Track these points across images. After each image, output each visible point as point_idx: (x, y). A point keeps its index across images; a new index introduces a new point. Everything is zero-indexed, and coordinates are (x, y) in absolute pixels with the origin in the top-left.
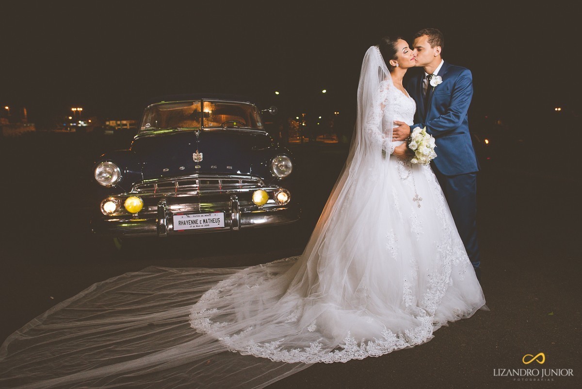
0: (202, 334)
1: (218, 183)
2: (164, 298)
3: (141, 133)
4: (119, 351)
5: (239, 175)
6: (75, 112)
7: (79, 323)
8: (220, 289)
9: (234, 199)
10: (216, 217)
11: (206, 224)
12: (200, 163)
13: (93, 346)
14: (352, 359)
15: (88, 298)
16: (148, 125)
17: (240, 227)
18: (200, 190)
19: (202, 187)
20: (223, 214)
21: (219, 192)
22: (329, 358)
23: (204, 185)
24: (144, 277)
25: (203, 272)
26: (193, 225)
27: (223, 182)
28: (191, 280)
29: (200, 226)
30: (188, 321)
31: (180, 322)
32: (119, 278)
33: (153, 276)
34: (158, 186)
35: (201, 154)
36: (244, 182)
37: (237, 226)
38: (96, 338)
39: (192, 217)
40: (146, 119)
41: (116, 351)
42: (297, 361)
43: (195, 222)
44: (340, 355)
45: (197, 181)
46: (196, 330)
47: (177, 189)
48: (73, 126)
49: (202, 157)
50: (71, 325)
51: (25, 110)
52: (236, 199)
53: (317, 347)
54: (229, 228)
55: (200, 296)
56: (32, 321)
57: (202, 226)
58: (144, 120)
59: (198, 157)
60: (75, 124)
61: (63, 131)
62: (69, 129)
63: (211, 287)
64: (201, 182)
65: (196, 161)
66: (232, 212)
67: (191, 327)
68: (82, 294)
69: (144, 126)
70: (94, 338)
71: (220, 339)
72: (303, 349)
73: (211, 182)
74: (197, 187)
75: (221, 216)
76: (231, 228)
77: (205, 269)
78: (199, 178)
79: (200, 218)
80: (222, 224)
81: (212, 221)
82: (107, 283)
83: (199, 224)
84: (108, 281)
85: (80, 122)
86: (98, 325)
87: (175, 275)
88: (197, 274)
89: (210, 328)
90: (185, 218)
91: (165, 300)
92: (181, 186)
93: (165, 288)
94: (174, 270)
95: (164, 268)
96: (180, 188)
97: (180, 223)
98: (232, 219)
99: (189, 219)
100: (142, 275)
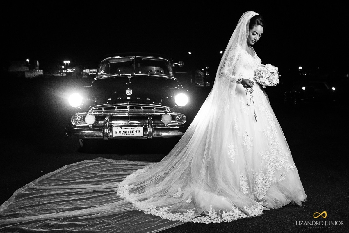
0: (123, 199)
1: (141, 108)
2: (105, 177)
3: (98, 76)
4: (75, 204)
5: (154, 104)
6: (65, 63)
7: (54, 187)
8: (138, 174)
9: (150, 119)
10: (138, 130)
11: (132, 134)
12: (130, 96)
13: (60, 200)
14: (212, 222)
15: (62, 173)
16: (102, 72)
17: (153, 136)
18: (129, 112)
19: (130, 111)
20: (142, 128)
21: (141, 114)
22: (197, 220)
23: (132, 110)
24: (94, 164)
25: (129, 163)
26: (124, 134)
27: (144, 108)
28: (122, 167)
29: (128, 135)
30: (116, 191)
31: (112, 191)
32: (80, 163)
33: (100, 163)
34: (105, 109)
35: (131, 90)
36: (157, 109)
37: (150, 136)
38: (63, 196)
39: (124, 129)
40: (101, 68)
41: (73, 204)
42: (177, 220)
43: (125, 132)
44: (205, 219)
45: (128, 107)
46: (120, 196)
47: (116, 111)
48: (65, 72)
49: (131, 92)
50: (50, 187)
51: (38, 62)
52: (151, 119)
53: (191, 213)
54: (146, 137)
55: (126, 177)
56: (30, 183)
57: (129, 135)
58: (100, 68)
59: (129, 92)
60: (65, 71)
61: (59, 75)
62: (62, 74)
63: (133, 173)
64: (131, 108)
65: (128, 94)
66: (148, 127)
67: (117, 194)
68: (58, 171)
69: (100, 72)
70: (62, 196)
71: (133, 203)
72: (182, 213)
73: (137, 108)
74: (127, 111)
75: (141, 129)
76: (147, 137)
77: (131, 161)
78: (129, 105)
79: (129, 129)
80: (142, 134)
81: (136, 132)
82: (73, 166)
83: (128, 134)
84: (73, 164)
85: (68, 69)
86: (65, 189)
87: (112, 164)
88: (126, 165)
89: (128, 196)
90: (119, 129)
91: (105, 178)
92: (118, 110)
93: (105, 171)
94: (112, 161)
95: (106, 159)
96: (118, 111)
97: (116, 132)
98: (148, 131)
99: (122, 130)
100: (94, 163)
